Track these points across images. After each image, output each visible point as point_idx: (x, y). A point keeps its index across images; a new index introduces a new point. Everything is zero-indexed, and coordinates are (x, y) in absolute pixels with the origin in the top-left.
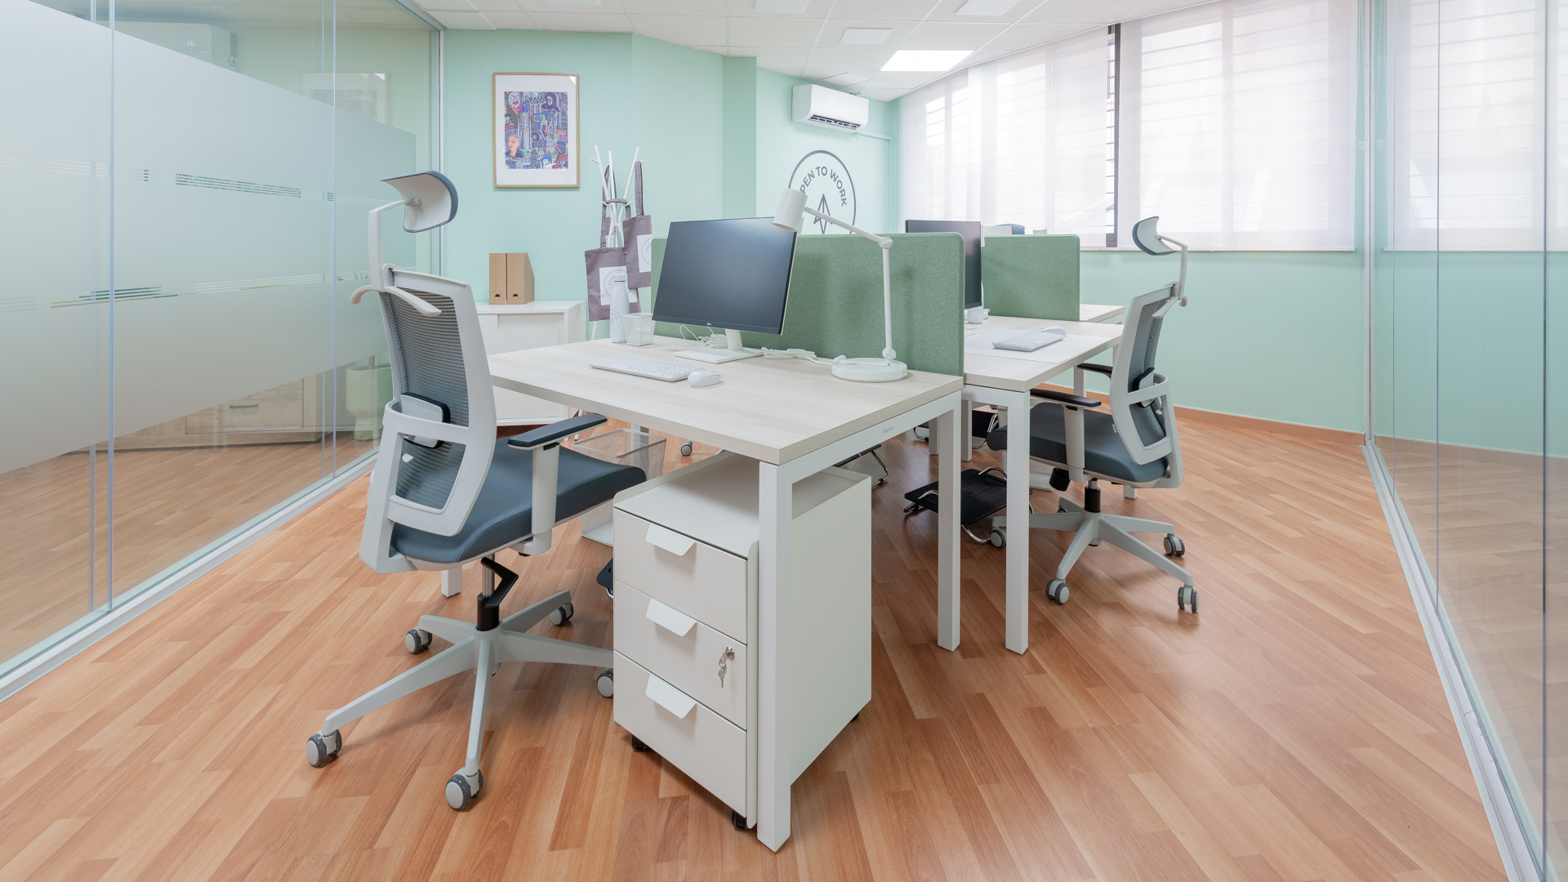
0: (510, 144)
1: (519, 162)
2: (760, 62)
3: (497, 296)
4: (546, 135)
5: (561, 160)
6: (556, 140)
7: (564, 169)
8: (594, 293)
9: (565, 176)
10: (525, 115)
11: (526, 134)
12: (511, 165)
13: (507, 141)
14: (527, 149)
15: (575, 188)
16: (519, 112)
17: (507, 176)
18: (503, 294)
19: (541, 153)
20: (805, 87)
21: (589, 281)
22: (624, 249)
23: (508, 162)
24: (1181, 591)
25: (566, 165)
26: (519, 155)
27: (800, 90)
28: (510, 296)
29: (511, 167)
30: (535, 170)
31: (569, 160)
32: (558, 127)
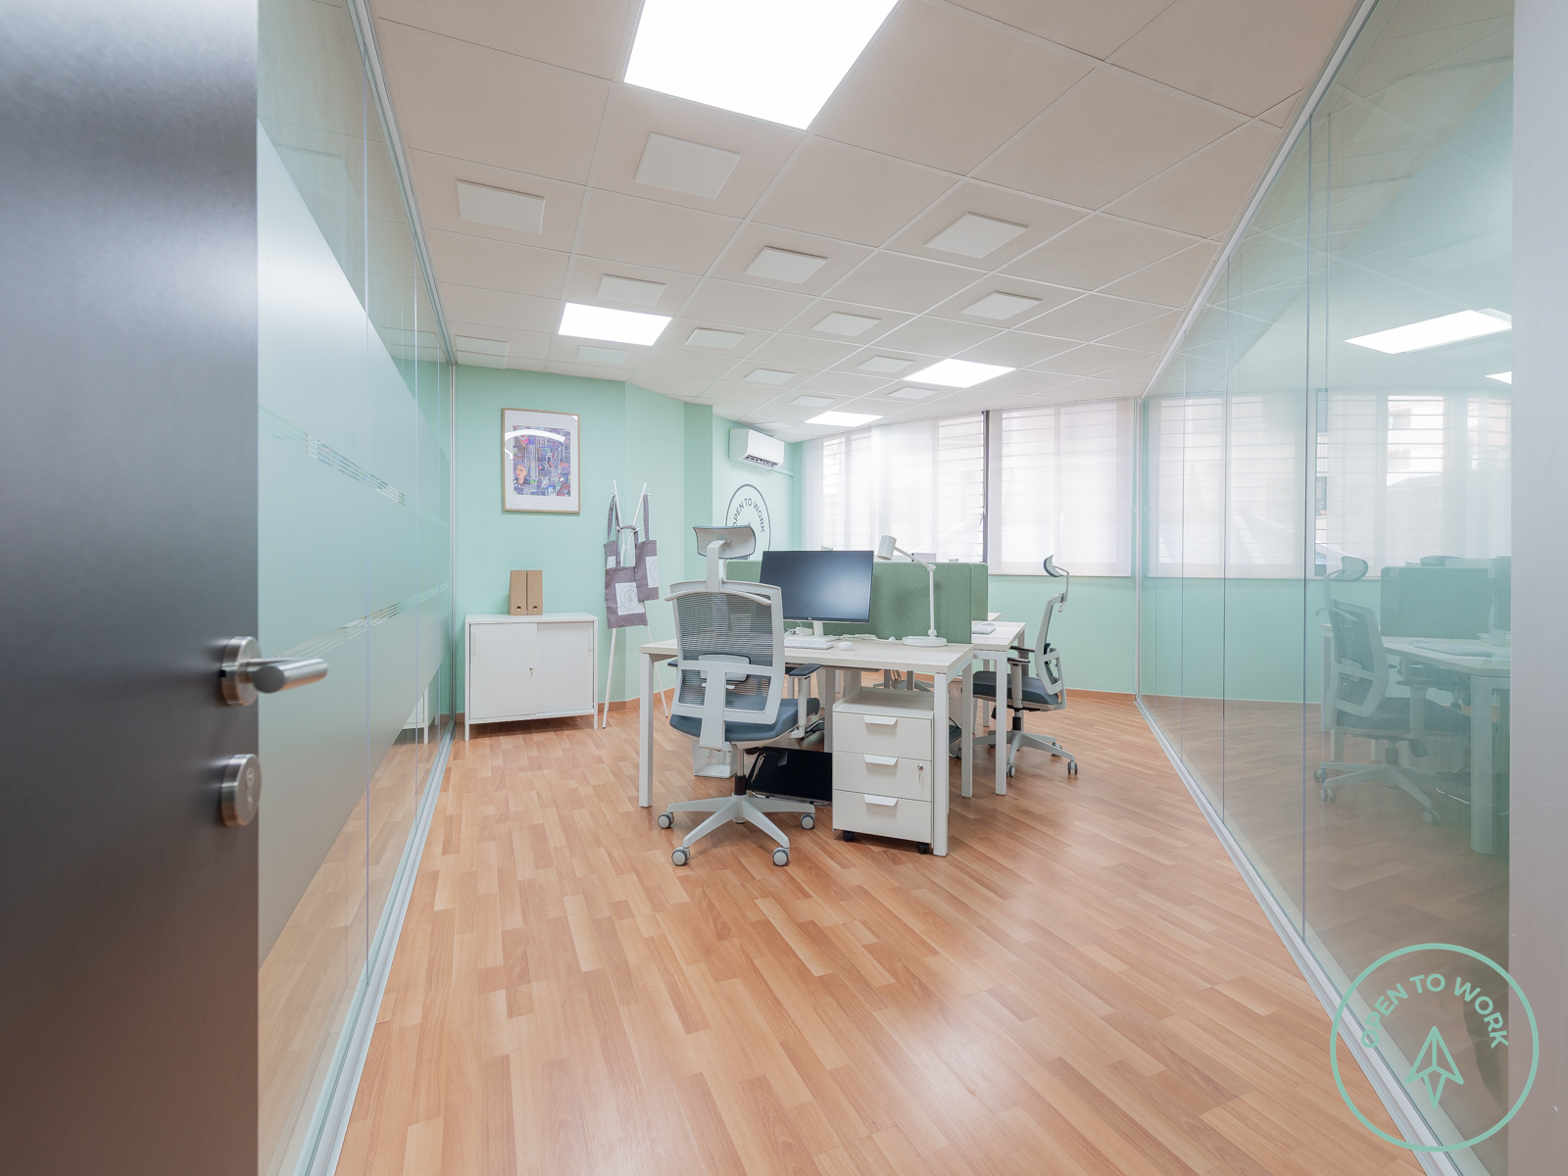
0: (518, 472)
1: (526, 489)
2: (715, 410)
3: (519, 607)
4: (550, 466)
5: (564, 489)
6: (559, 472)
7: (567, 497)
8: (611, 605)
9: (568, 503)
10: (532, 447)
11: (533, 464)
12: (519, 490)
13: (515, 469)
14: (534, 475)
15: (576, 514)
16: (527, 444)
17: (515, 501)
18: (524, 606)
19: (545, 482)
20: (743, 431)
21: (606, 594)
22: (634, 568)
23: (516, 489)
24: (1070, 764)
25: (569, 494)
26: (526, 482)
27: (737, 432)
28: (530, 607)
29: (519, 493)
30: (540, 496)
31: (571, 489)
32: (561, 460)
